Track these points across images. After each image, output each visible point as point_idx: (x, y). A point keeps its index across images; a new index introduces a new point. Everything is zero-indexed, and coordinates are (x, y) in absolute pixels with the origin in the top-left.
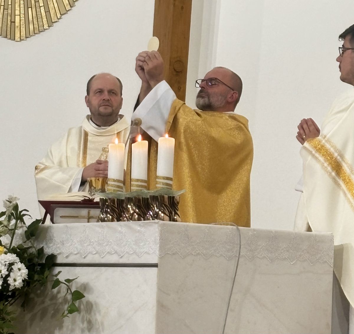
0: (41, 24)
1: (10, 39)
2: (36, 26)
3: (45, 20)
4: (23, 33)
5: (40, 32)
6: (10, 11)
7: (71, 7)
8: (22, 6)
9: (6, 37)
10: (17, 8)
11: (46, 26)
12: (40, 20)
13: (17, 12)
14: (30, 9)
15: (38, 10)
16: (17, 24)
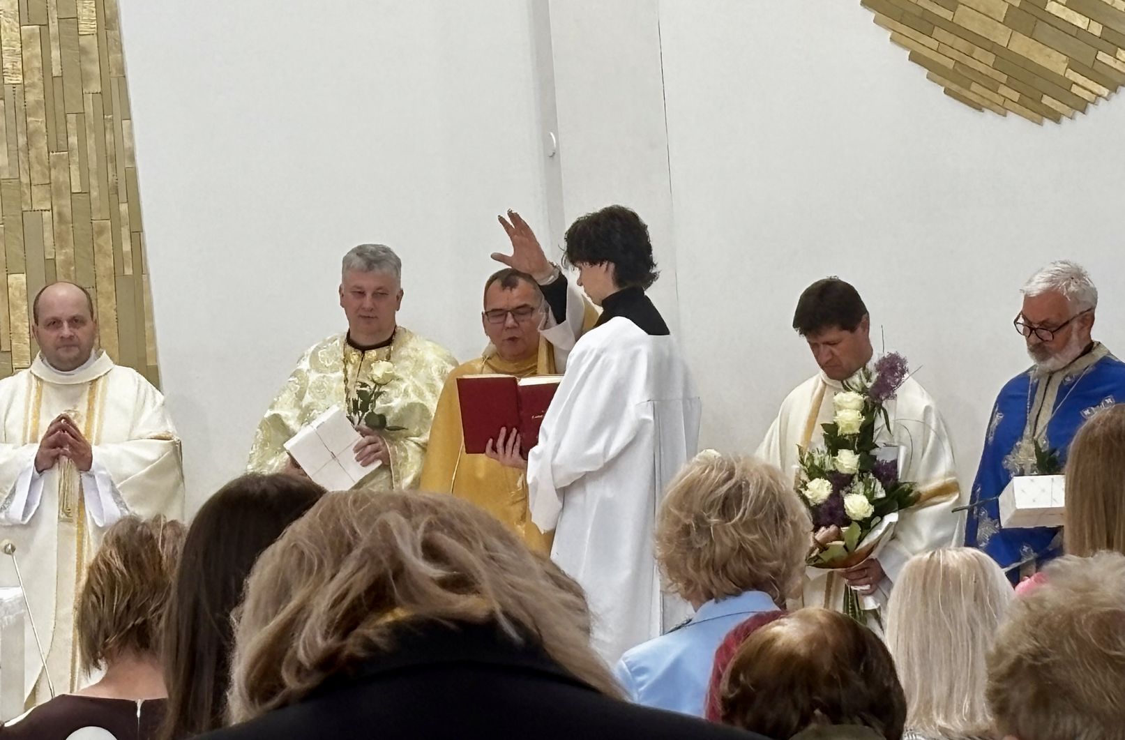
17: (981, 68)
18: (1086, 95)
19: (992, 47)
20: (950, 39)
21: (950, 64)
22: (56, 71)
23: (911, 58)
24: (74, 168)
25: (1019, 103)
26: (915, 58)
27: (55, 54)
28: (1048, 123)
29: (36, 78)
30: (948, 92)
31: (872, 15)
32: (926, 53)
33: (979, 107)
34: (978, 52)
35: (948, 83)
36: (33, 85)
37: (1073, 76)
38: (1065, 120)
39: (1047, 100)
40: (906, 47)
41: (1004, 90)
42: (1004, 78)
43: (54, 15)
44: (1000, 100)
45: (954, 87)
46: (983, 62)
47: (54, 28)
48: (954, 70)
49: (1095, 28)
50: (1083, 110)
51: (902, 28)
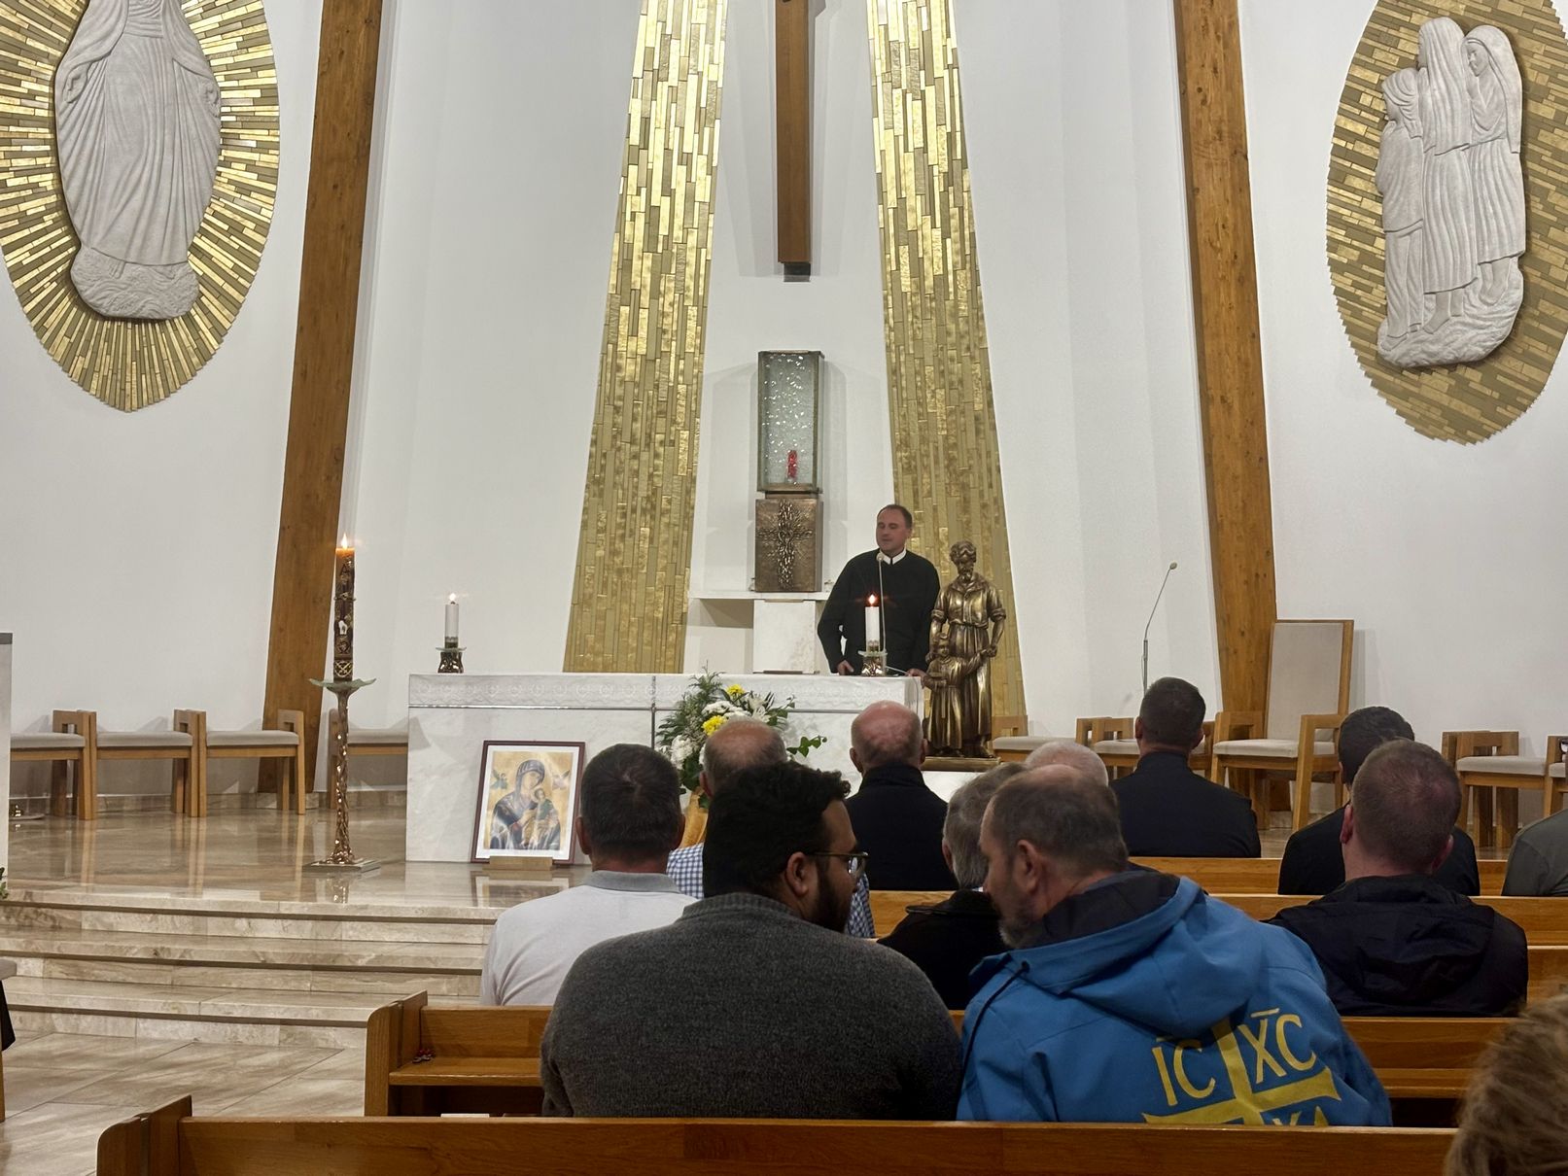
0: (156, 394)
1: (119, 409)
2: (151, 396)
3: (161, 390)
4: (135, 403)
5: (154, 402)
6: (119, 377)
7: (192, 376)
8: (134, 371)
9: (114, 406)
10: (128, 374)
11: (162, 397)
12: (155, 389)
13: (128, 379)
14: (143, 376)
15: (153, 377)
16: (128, 392)
17: (1434, 417)
18: (1490, 429)
19: (1440, 406)
20: (1417, 402)
21: (1418, 416)
25: (1456, 434)
26: (1399, 413)
28: (1469, 445)
30: (1416, 430)
31: (1376, 391)
32: (1404, 410)
33: (1432, 438)
34: (1433, 409)
35: (1417, 425)
37: (1483, 420)
38: (1479, 443)
39: (1469, 433)
40: (1394, 407)
41: (1447, 429)
42: (1447, 422)
44: (1445, 433)
45: (1420, 427)
46: (1435, 414)
48: (1420, 418)
49: (1496, 395)
50: (1488, 437)
51: (1392, 397)
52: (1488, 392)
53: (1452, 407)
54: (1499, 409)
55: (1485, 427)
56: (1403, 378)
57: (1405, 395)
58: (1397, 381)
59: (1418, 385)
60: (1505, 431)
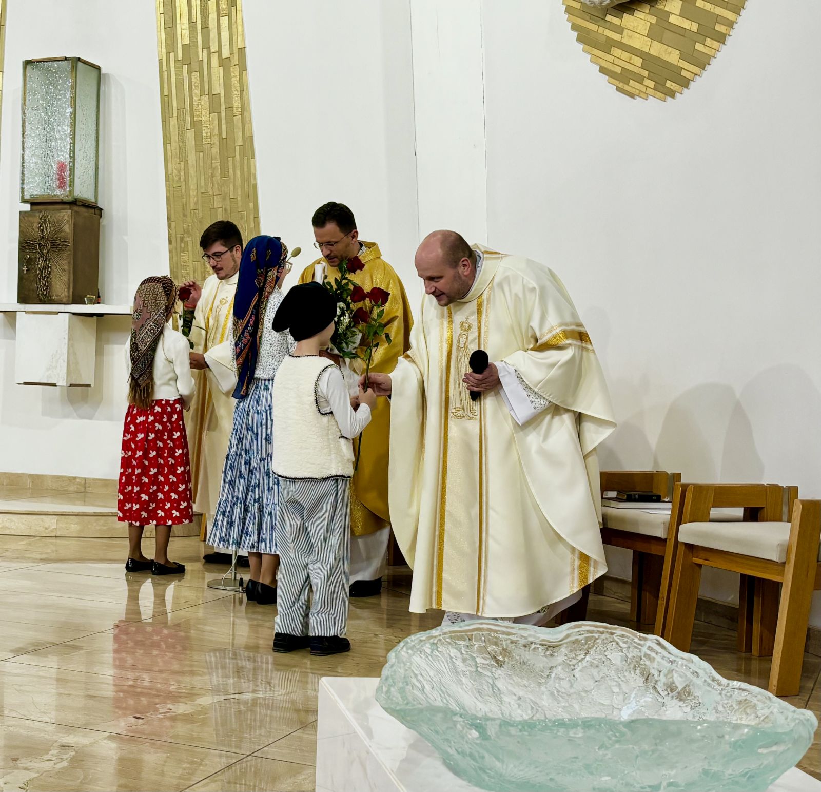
17: (635, 69)
18: (689, 75)
19: (641, 54)
20: (619, 53)
21: (618, 70)
22: (224, 136)
23: (600, 71)
24: (231, 185)
25: (655, 89)
26: (603, 70)
27: (224, 127)
28: (669, 99)
29: (216, 140)
30: (618, 89)
31: (581, 46)
32: (607, 65)
33: (632, 96)
34: (634, 59)
35: (617, 82)
36: (214, 144)
37: (682, 64)
38: (678, 95)
39: (669, 83)
40: (597, 64)
41: (647, 81)
42: (646, 74)
43: (223, 107)
44: (644, 89)
45: (621, 85)
46: (636, 65)
47: (223, 114)
48: (621, 73)
49: (695, 27)
50: (687, 86)
51: (596, 52)
52: (686, 24)
53: (653, 52)
54: (699, 47)
55: (684, 73)
56: (607, 25)
57: (607, 46)
58: (601, 30)
59: (620, 30)
60: (705, 74)
